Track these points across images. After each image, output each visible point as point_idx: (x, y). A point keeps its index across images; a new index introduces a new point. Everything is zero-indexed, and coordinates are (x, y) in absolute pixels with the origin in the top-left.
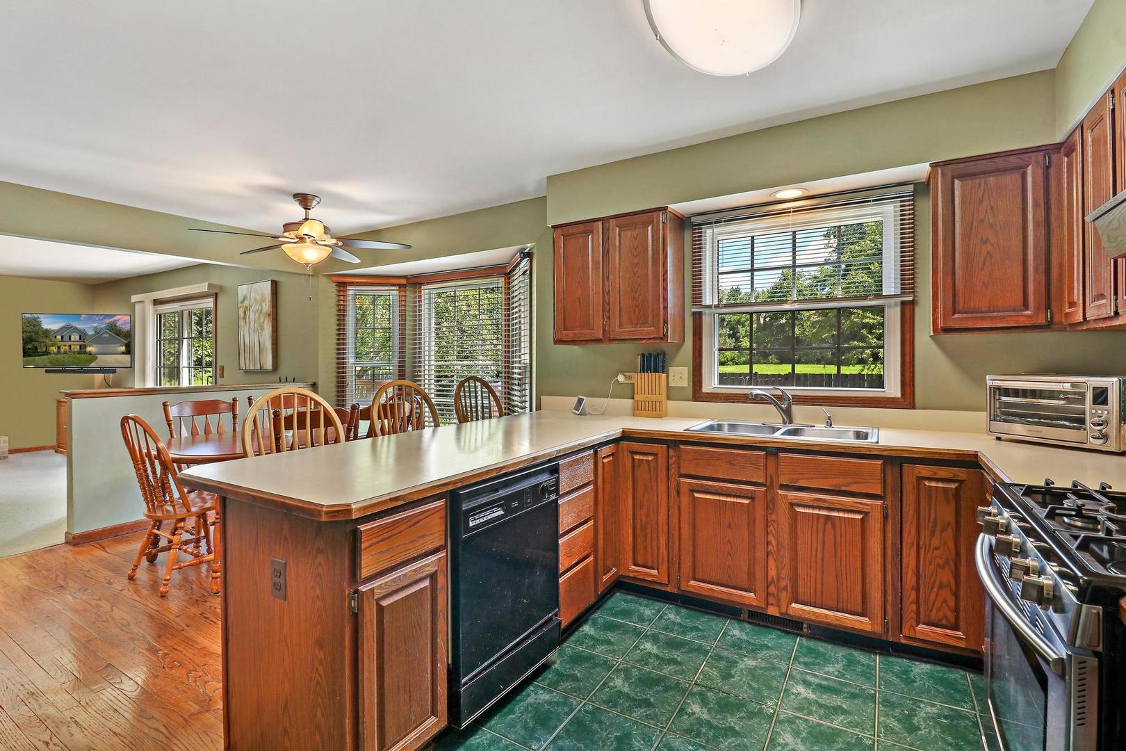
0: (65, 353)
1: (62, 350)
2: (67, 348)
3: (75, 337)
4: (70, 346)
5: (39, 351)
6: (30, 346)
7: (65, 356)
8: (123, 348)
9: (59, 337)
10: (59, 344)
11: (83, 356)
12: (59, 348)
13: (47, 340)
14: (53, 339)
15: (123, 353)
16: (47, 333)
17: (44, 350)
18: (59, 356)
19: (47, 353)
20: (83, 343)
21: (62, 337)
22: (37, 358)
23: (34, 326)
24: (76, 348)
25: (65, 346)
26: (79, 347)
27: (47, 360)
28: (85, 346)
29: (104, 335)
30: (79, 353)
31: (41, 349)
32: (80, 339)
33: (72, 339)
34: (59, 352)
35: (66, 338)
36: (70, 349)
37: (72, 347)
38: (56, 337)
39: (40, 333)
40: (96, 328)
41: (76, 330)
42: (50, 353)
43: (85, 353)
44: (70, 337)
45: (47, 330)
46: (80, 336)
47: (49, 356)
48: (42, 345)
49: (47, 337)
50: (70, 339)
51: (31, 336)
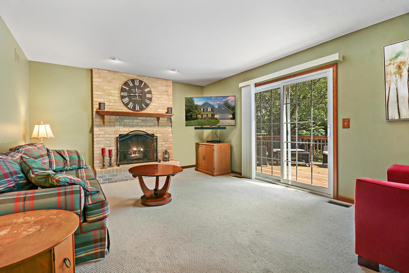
0: (205, 118)
1: (204, 117)
2: (206, 115)
3: (209, 109)
4: (207, 115)
5: (193, 117)
6: (189, 114)
7: (205, 120)
8: (231, 116)
9: (202, 109)
10: (202, 113)
11: (213, 120)
12: (202, 116)
13: (197, 111)
14: (200, 111)
15: (231, 119)
16: (197, 106)
17: (195, 116)
18: (202, 120)
19: (196, 118)
20: (212, 113)
21: (203, 109)
22: (192, 121)
23: (191, 103)
24: (210, 116)
25: (205, 114)
26: (211, 115)
27: (197, 123)
28: (214, 115)
29: (223, 109)
30: (211, 118)
31: (194, 116)
32: (212, 111)
33: (208, 111)
34: (202, 118)
35: (205, 110)
36: (207, 116)
37: (208, 115)
38: (201, 109)
39: (194, 107)
40: (219, 104)
41: (210, 105)
42: (198, 119)
43: (214, 118)
44: (207, 109)
45: (197, 105)
46: (212, 109)
47: (198, 120)
48: (195, 113)
49: (197, 109)
50: (207, 111)
51: (189, 109)
